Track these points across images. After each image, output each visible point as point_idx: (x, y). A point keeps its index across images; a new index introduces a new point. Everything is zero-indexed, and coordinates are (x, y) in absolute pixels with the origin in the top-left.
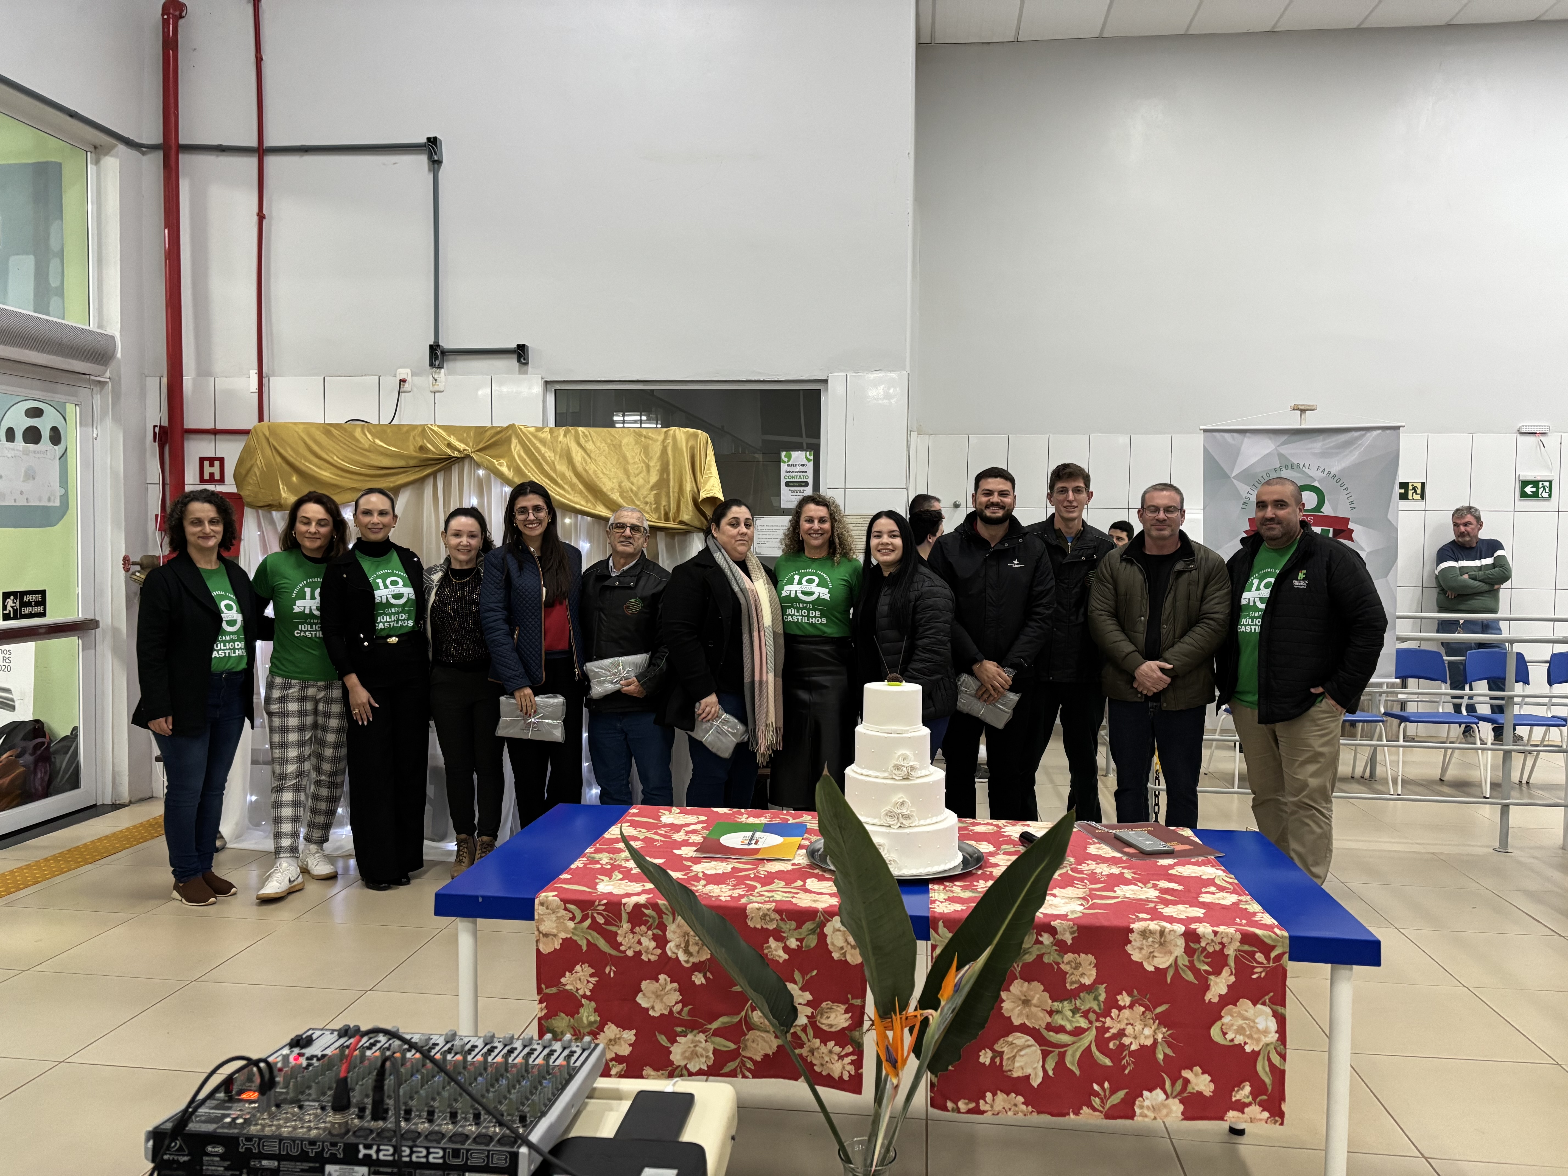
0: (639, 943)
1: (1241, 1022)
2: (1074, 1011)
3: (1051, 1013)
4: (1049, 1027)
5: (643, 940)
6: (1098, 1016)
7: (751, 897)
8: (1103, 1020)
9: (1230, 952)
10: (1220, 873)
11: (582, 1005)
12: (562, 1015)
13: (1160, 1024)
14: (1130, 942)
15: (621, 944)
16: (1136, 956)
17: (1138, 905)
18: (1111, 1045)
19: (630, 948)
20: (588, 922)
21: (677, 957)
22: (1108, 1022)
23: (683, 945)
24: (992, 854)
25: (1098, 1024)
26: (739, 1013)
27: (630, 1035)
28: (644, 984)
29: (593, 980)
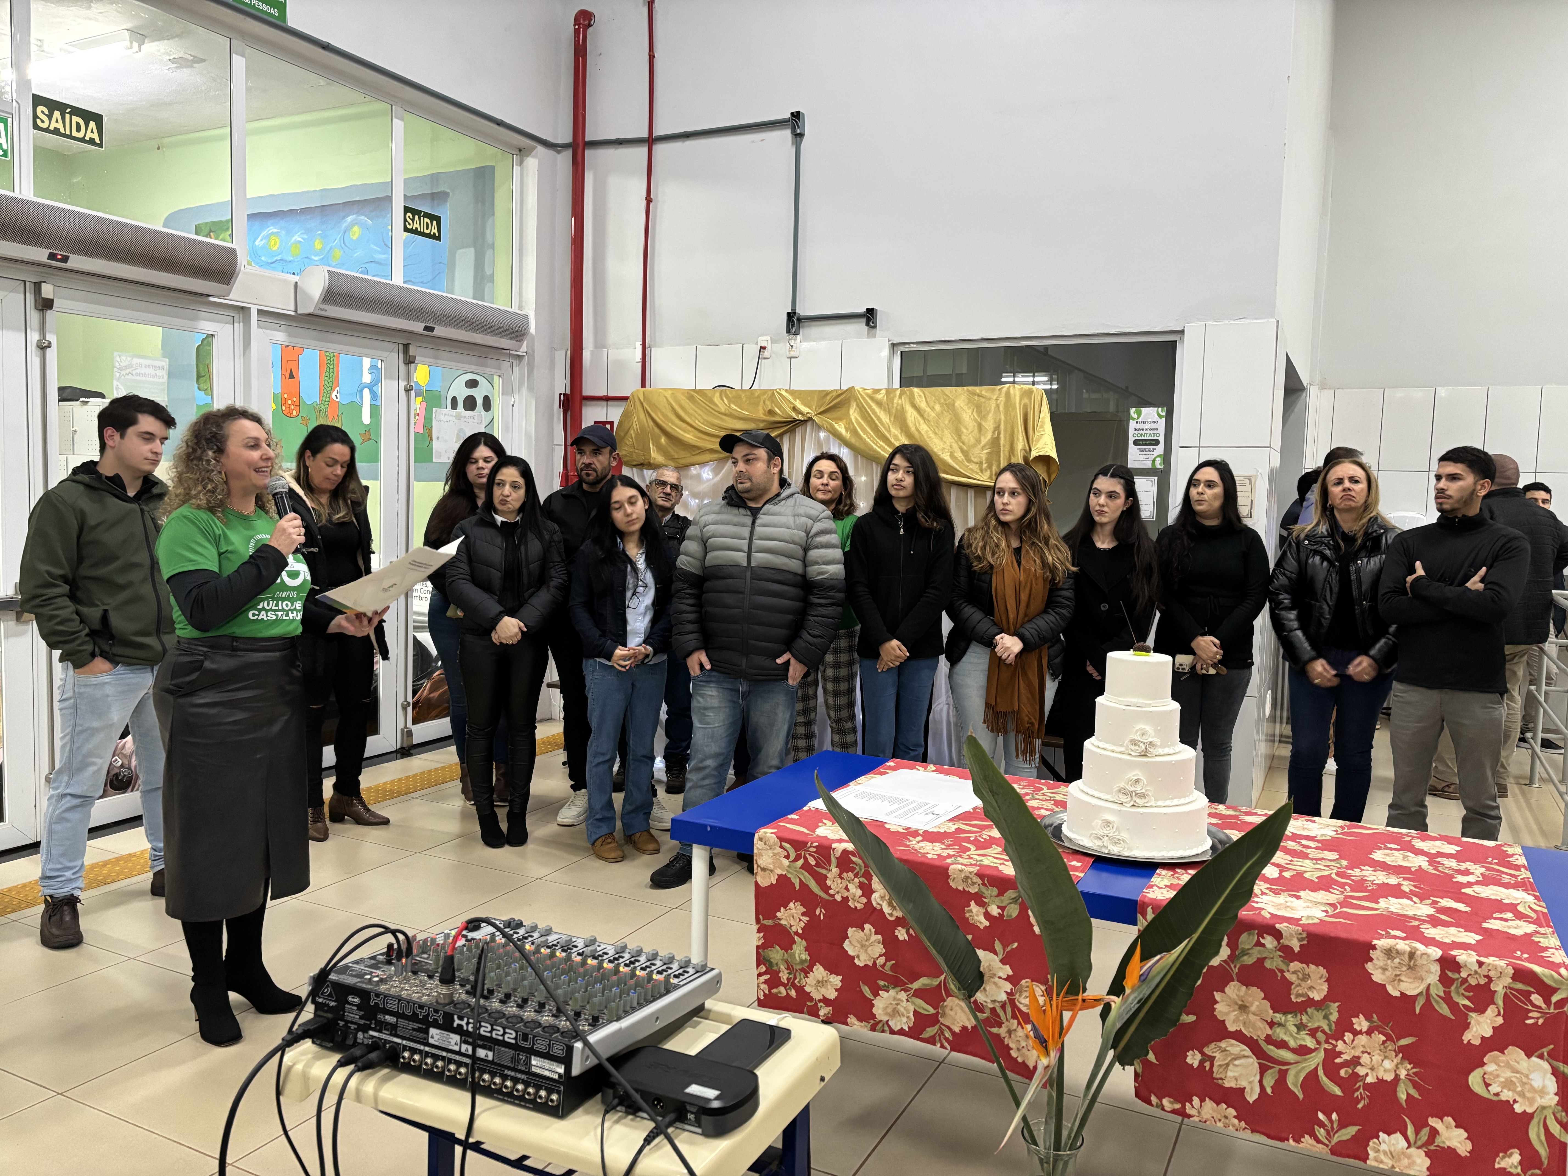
0: (847, 889)
1: (1509, 1074)
2: (1300, 1027)
3: (1271, 1024)
4: (1269, 1040)
5: (850, 886)
6: (1328, 1037)
7: (959, 858)
8: (1334, 1042)
9: (1499, 988)
10: (1531, 899)
11: (795, 942)
12: (777, 947)
13: (1402, 1058)
14: (1371, 960)
15: (830, 888)
16: (1378, 977)
17: (1399, 921)
18: (1342, 1073)
19: (838, 892)
20: (801, 862)
21: (882, 909)
22: (1340, 1046)
23: (886, 898)
25: (1327, 1046)
26: (939, 977)
27: (836, 980)
28: (851, 931)
29: (805, 919)
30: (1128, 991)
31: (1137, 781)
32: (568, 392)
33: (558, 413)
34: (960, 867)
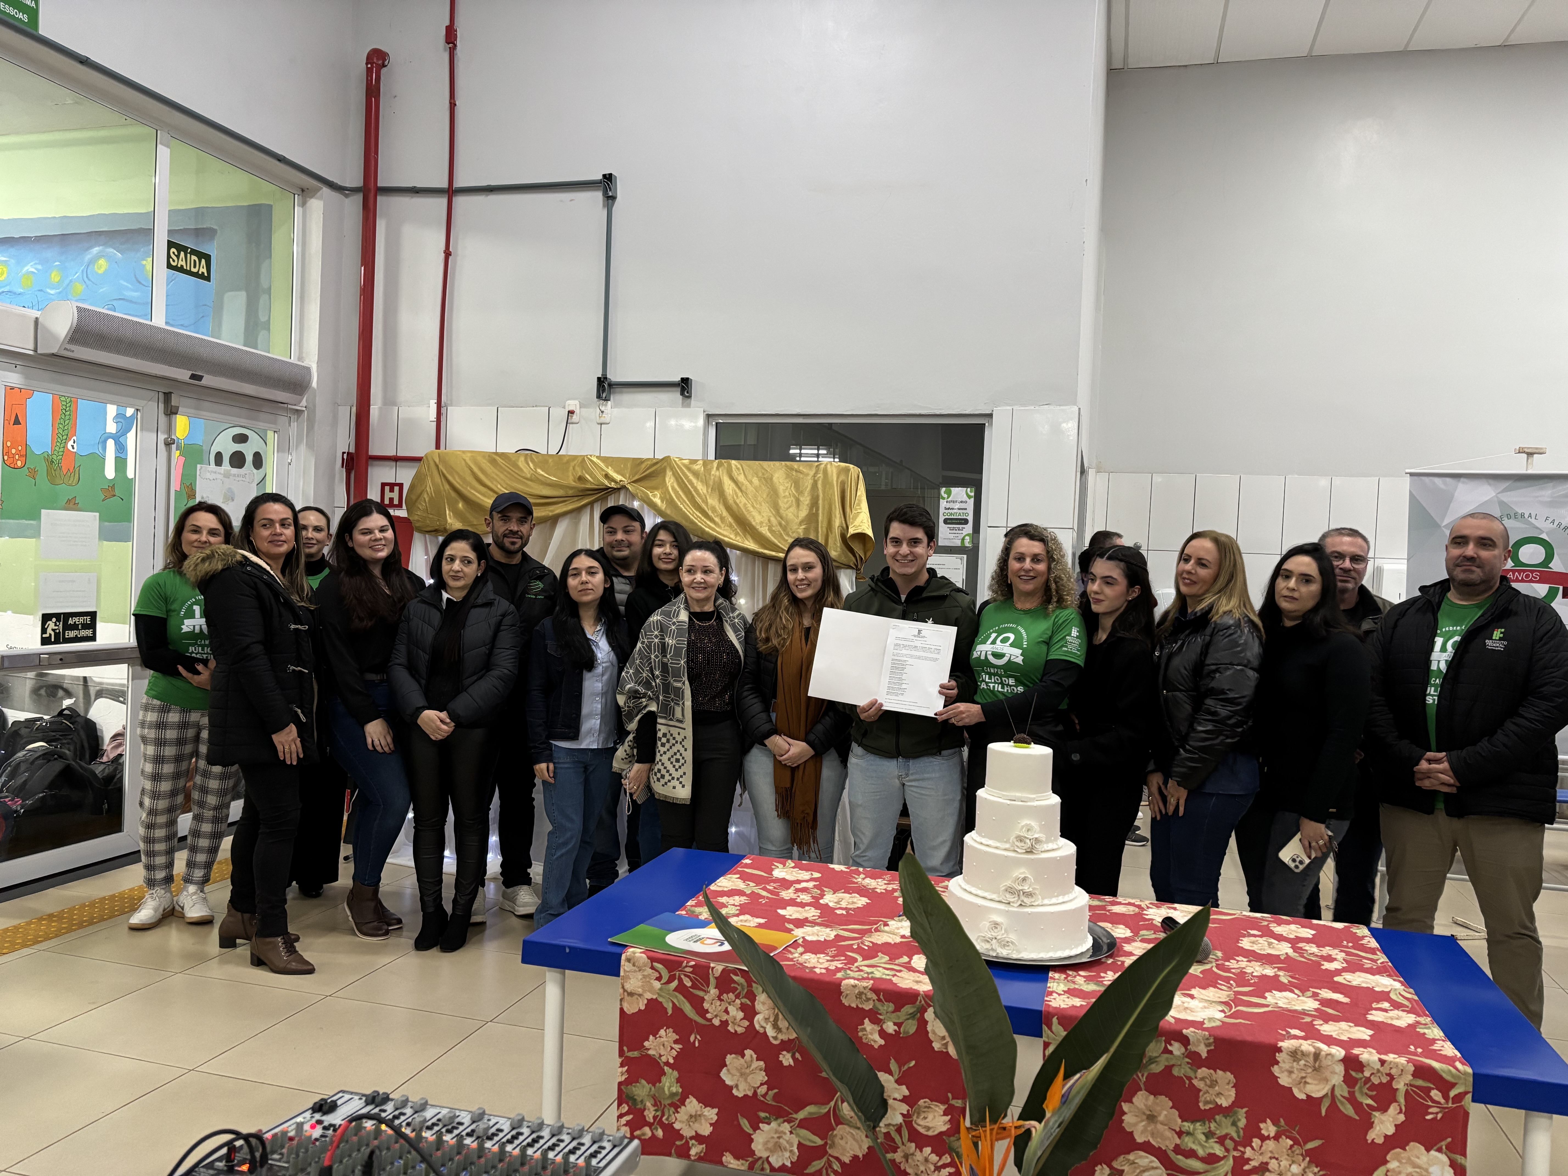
0: (726, 1011)
1: (1410, 1170)
2: (1209, 1135)
3: (1180, 1134)
4: (1178, 1150)
5: (730, 1008)
6: (1237, 1144)
7: (849, 972)
8: (1242, 1149)
9: (1400, 1085)
10: (1397, 985)
11: (665, 1074)
12: (644, 1081)
13: (1310, 1162)
14: (1277, 1063)
15: (707, 1011)
16: (1284, 1080)
17: (1291, 1018)
19: (716, 1016)
20: (675, 983)
21: (765, 1032)
22: (1249, 1153)
23: (772, 1019)
24: (1128, 940)
25: (1236, 1154)
26: (828, 1103)
27: (711, 1114)
28: (729, 1058)
29: (678, 1047)
30: (1048, 1115)
31: (1024, 879)
32: (352, 450)
33: (340, 474)
34: (852, 982)
